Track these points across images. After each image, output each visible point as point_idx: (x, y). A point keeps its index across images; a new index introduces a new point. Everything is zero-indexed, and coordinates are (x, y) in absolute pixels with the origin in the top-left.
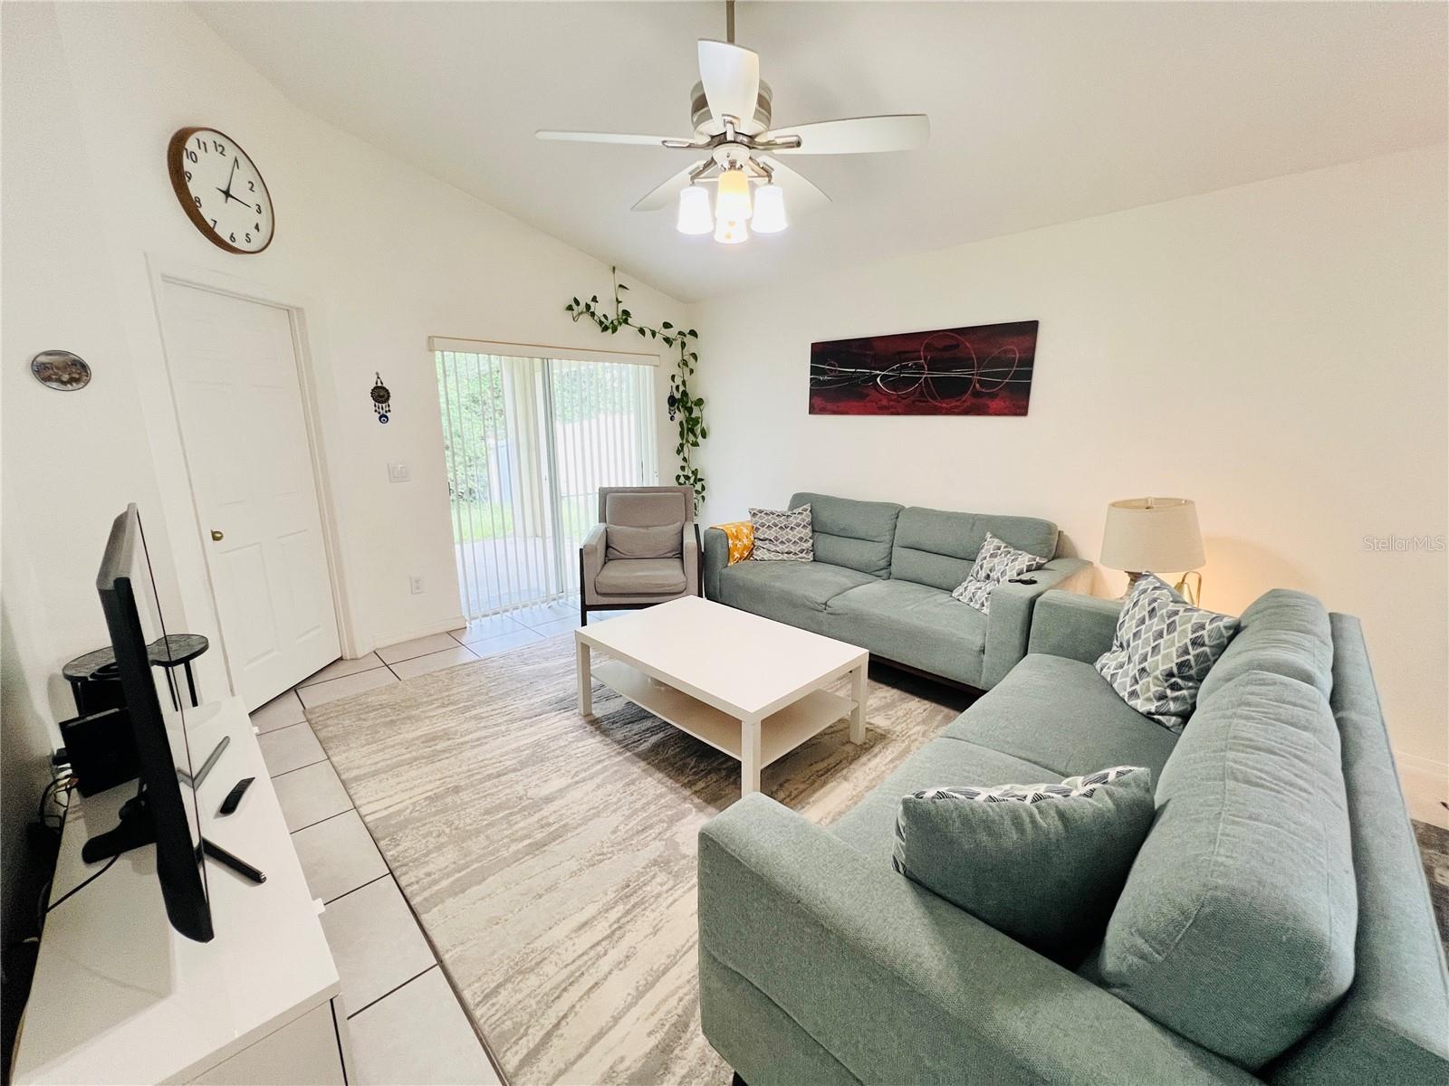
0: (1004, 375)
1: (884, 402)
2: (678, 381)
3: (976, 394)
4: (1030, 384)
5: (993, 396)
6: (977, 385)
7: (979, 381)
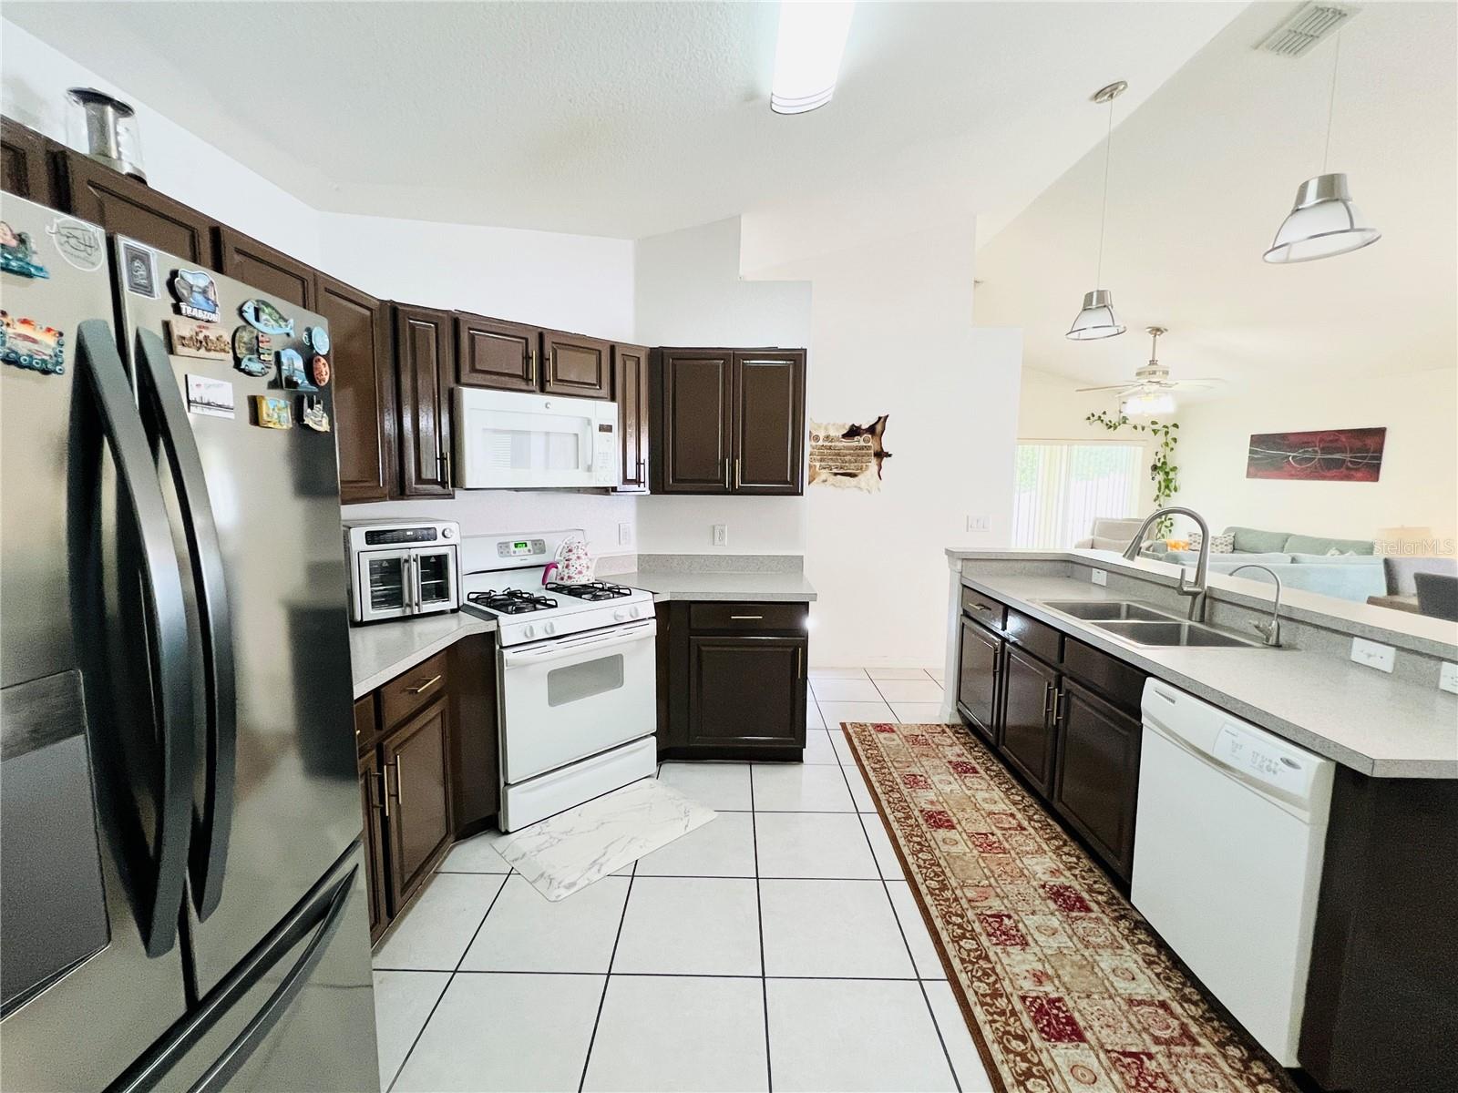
0: (1365, 458)
1: (1293, 472)
2: (1161, 455)
3: (1348, 468)
4: (1380, 464)
5: (1356, 470)
6: (1349, 464)
7: (1350, 461)
